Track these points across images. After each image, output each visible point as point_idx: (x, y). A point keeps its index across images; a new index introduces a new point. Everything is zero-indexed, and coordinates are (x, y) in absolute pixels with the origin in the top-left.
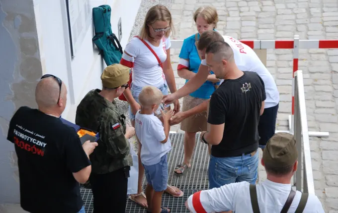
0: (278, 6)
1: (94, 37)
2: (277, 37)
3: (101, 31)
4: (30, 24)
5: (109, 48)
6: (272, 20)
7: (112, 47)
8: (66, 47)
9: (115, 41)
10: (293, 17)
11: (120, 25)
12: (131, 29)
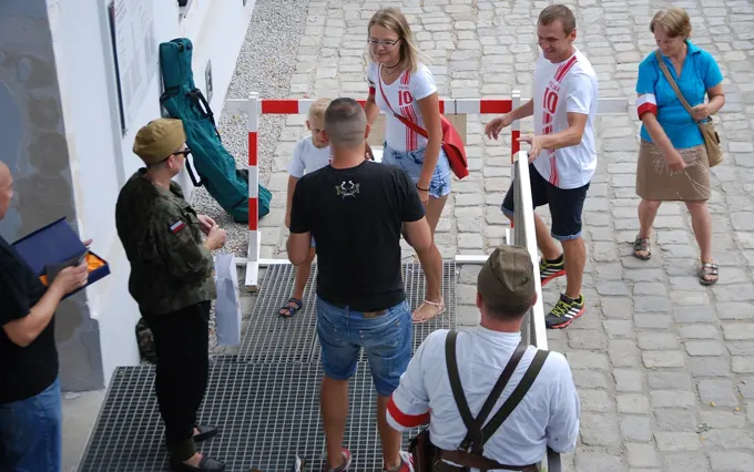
0: (484, 40)
1: (163, 95)
2: (485, 94)
3: (175, 84)
4: (45, 74)
5: (190, 113)
6: (474, 64)
7: (195, 114)
8: (112, 114)
9: (200, 101)
10: (510, 59)
11: (209, 74)
12: (229, 80)
